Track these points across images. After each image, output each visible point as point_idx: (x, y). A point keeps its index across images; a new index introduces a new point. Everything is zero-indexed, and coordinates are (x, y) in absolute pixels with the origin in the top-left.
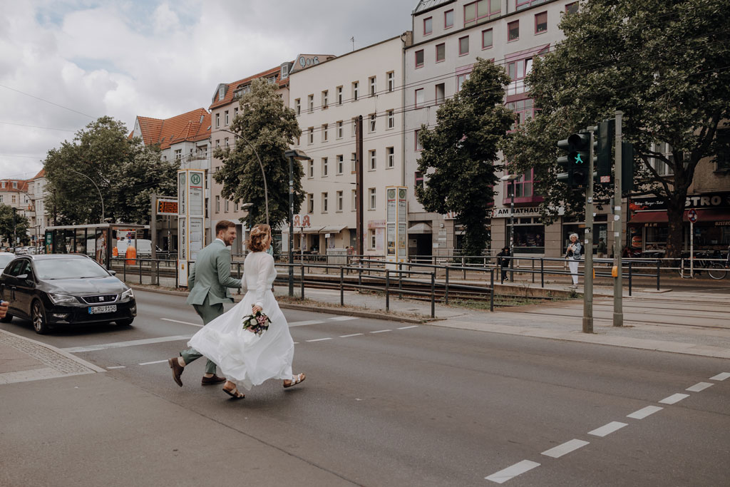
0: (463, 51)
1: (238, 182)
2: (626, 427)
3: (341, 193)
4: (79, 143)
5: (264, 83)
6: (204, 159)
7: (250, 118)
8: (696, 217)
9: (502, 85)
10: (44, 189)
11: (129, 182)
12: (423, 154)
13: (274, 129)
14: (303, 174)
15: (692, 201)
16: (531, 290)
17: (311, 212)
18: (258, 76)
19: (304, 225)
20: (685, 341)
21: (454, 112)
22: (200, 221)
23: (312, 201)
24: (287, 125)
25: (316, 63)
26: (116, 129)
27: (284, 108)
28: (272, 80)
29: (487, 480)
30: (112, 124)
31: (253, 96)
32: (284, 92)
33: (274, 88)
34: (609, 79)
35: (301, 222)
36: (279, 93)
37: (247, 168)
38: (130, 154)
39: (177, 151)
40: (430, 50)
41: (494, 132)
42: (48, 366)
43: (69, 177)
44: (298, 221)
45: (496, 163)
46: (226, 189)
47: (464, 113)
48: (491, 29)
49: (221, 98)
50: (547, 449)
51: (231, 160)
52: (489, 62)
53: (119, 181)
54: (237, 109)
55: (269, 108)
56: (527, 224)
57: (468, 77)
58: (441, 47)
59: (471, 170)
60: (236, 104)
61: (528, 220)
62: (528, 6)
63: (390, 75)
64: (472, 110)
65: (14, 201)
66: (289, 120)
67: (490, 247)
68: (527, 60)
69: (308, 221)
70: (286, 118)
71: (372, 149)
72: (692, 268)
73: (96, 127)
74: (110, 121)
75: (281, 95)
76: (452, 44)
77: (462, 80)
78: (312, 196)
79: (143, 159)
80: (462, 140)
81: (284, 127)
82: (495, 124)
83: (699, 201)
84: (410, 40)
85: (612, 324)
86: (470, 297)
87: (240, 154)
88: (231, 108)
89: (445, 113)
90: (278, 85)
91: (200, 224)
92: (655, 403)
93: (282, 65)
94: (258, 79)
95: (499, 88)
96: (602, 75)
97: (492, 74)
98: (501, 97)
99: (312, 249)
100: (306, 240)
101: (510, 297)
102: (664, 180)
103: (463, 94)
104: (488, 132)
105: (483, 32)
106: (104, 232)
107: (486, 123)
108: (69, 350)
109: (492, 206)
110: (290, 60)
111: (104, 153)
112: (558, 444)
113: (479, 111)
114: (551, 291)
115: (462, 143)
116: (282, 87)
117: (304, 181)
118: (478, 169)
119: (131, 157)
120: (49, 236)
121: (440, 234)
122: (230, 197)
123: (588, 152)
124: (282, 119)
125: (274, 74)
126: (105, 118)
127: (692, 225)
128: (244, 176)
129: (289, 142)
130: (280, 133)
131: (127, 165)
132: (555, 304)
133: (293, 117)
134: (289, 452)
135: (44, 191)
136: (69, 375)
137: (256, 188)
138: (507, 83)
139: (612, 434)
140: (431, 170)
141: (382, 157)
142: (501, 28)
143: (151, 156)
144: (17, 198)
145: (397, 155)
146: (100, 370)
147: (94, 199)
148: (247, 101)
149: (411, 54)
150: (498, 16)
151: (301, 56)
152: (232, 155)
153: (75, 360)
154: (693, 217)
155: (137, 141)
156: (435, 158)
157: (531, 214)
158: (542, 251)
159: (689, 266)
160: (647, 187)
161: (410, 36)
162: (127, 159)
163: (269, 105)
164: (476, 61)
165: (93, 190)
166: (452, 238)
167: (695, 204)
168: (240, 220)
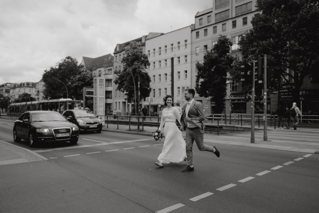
0: (215, 31)
1: (124, 84)
2: (254, 179)
3: (166, 89)
4: (57, 67)
5: (135, 43)
6: (110, 74)
7: (129, 58)
8: (303, 99)
9: (229, 45)
10: (43, 86)
11: (79, 83)
12: (198, 73)
13: (139, 62)
14: (150, 81)
15: (303, 93)
16: (237, 127)
17: (154, 96)
18: (133, 41)
19: (150, 101)
20: (289, 146)
21: (210, 56)
22: (103, 99)
23: (154, 92)
24: (144, 61)
25: (157, 36)
26: (73, 61)
27: (143, 54)
28: (138, 42)
29: (190, 200)
30: (72, 59)
31: (130, 49)
32: (143, 47)
33: (139, 46)
34: (269, 43)
35: (149, 101)
36: (141, 48)
37: (128, 78)
38: (80, 72)
39: (99, 71)
40: (202, 32)
41: (226, 64)
42: (23, 158)
43: (53, 81)
44: (148, 100)
45: (227, 77)
46: (119, 87)
47: (214, 57)
48: (225, 24)
49: (118, 49)
50: (219, 188)
51: (121, 75)
52: (224, 36)
53: (75, 83)
54: (124, 54)
55: (137, 54)
56: (239, 102)
57: (216, 43)
58: (206, 30)
59: (217, 80)
60: (124, 52)
61: (240, 100)
62: (240, 15)
63: (186, 41)
64: (217, 56)
65: (30, 91)
66: (145, 59)
67: (225, 111)
68: (239, 36)
69: (152, 100)
70: (144, 58)
71: (179, 71)
72: (301, 119)
73: (65, 60)
74: (71, 58)
75: (142, 49)
76: (210, 29)
77: (214, 44)
78: (154, 90)
79: (85, 74)
80: (214, 68)
81: (143, 62)
82: (226, 61)
83: (305, 93)
84: (194, 27)
85: (263, 140)
86: (213, 130)
87: (125, 72)
88: (122, 54)
89: (207, 57)
90: (141, 45)
91: (103, 100)
92: (269, 169)
93: (143, 36)
94: (133, 42)
95: (228, 47)
96: (266, 42)
97: (226, 41)
98: (229, 51)
99: (154, 112)
100: (152, 108)
101: (228, 130)
102: (291, 84)
103: (214, 49)
104: (224, 65)
105: (223, 25)
106: (64, 103)
107: (223, 61)
108: (36, 151)
109: (226, 94)
110: (146, 35)
111: (68, 71)
112: (224, 185)
113: (220, 56)
114: (245, 128)
115: (214, 69)
116: (143, 45)
117: (151, 84)
118: (220, 80)
119: (80, 73)
120: (41, 105)
121: (205, 105)
122: (121, 90)
123: (252, 71)
124: (142, 58)
125: (140, 40)
126: (69, 57)
127: (301, 102)
128: (127, 81)
129: (145, 68)
130: (141, 64)
131: (78, 76)
132: (245, 132)
133: (147, 58)
134: (112, 191)
135: (43, 87)
136: (31, 161)
137: (131, 86)
138: (231, 45)
139: (247, 181)
140: (201, 80)
141: (182, 74)
142: (229, 23)
143: (88, 73)
144: (31, 90)
145: (189, 74)
146: (45, 159)
147: (64, 90)
148: (128, 51)
149: (194, 33)
150: (228, 18)
151: (150, 33)
152: (121, 73)
153: (36, 155)
154: (302, 99)
155: (82, 67)
156: (203, 74)
157: (241, 98)
158: (245, 113)
159: (300, 118)
160: (284, 87)
161: (194, 26)
162: (78, 74)
163: (137, 52)
164: (220, 36)
165: (63, 87)
166: (210, 107)
167: (304, 94)
168: (125, 99)
